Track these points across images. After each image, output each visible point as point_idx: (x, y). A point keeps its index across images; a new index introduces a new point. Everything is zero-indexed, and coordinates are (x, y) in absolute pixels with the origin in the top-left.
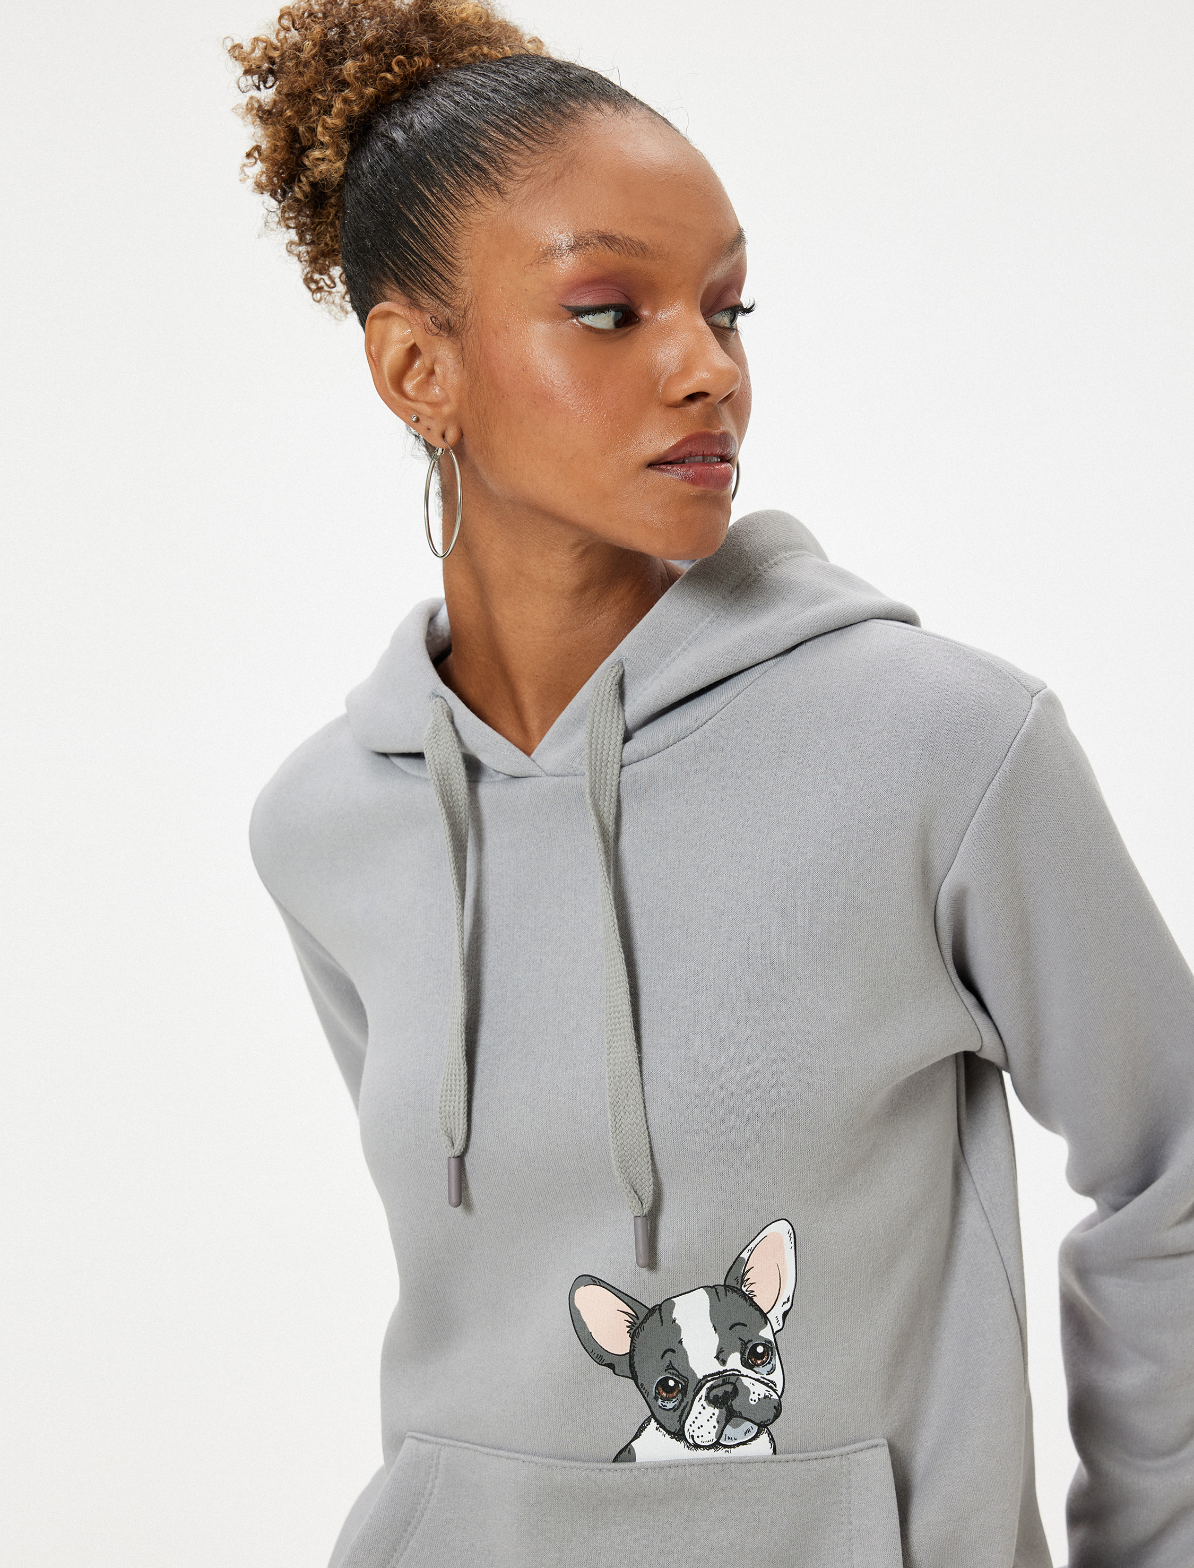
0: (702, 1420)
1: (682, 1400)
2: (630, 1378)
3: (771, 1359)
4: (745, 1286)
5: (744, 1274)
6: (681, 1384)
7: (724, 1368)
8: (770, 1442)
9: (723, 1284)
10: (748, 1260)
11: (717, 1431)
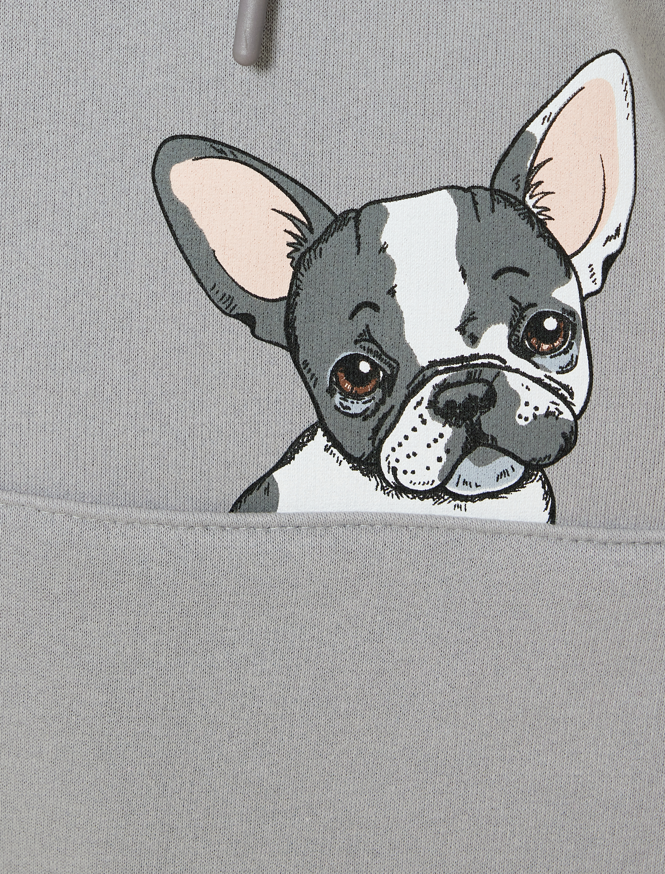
0: (417, 442)
1: (382, 401)
2: (283, 347)
3: (571, 346)
4: (531, 197)
5: (533, 171)
6: (384, 371)
7: (474, 351)
8: (546, 499)
9: (487, 185)
10: (542, 140)
11: (443, 467)
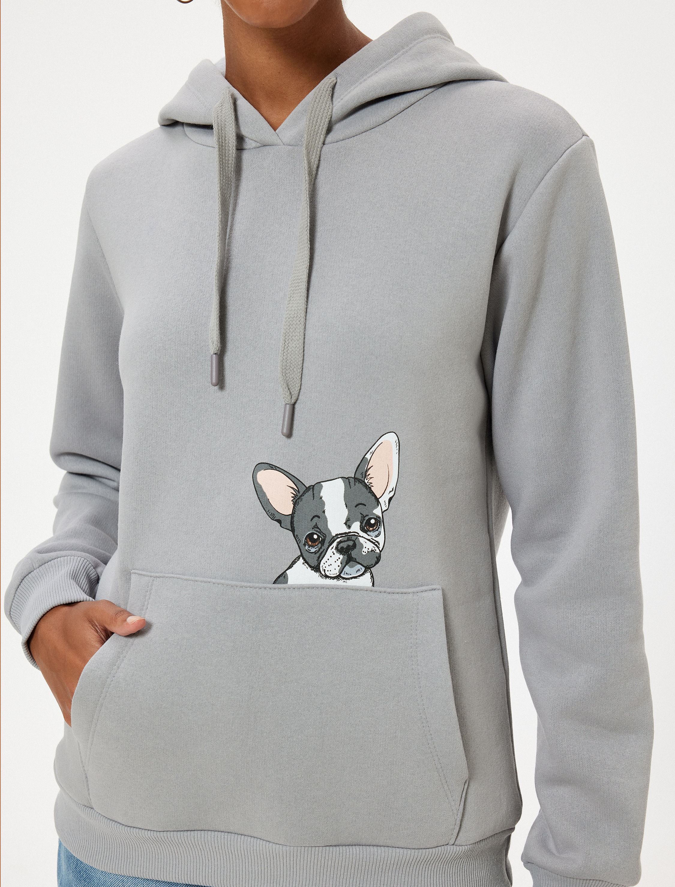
0: (332, 561)
1: (321, 548)
2: (290, 530)
3: (379, 528)
4: (367, 479)
5: (367, 471)
6: (321, 538)
7: (349, 531)
8: (371, 578)
9: (353, 477)
10: (370, 460)
11: (340, 568)
